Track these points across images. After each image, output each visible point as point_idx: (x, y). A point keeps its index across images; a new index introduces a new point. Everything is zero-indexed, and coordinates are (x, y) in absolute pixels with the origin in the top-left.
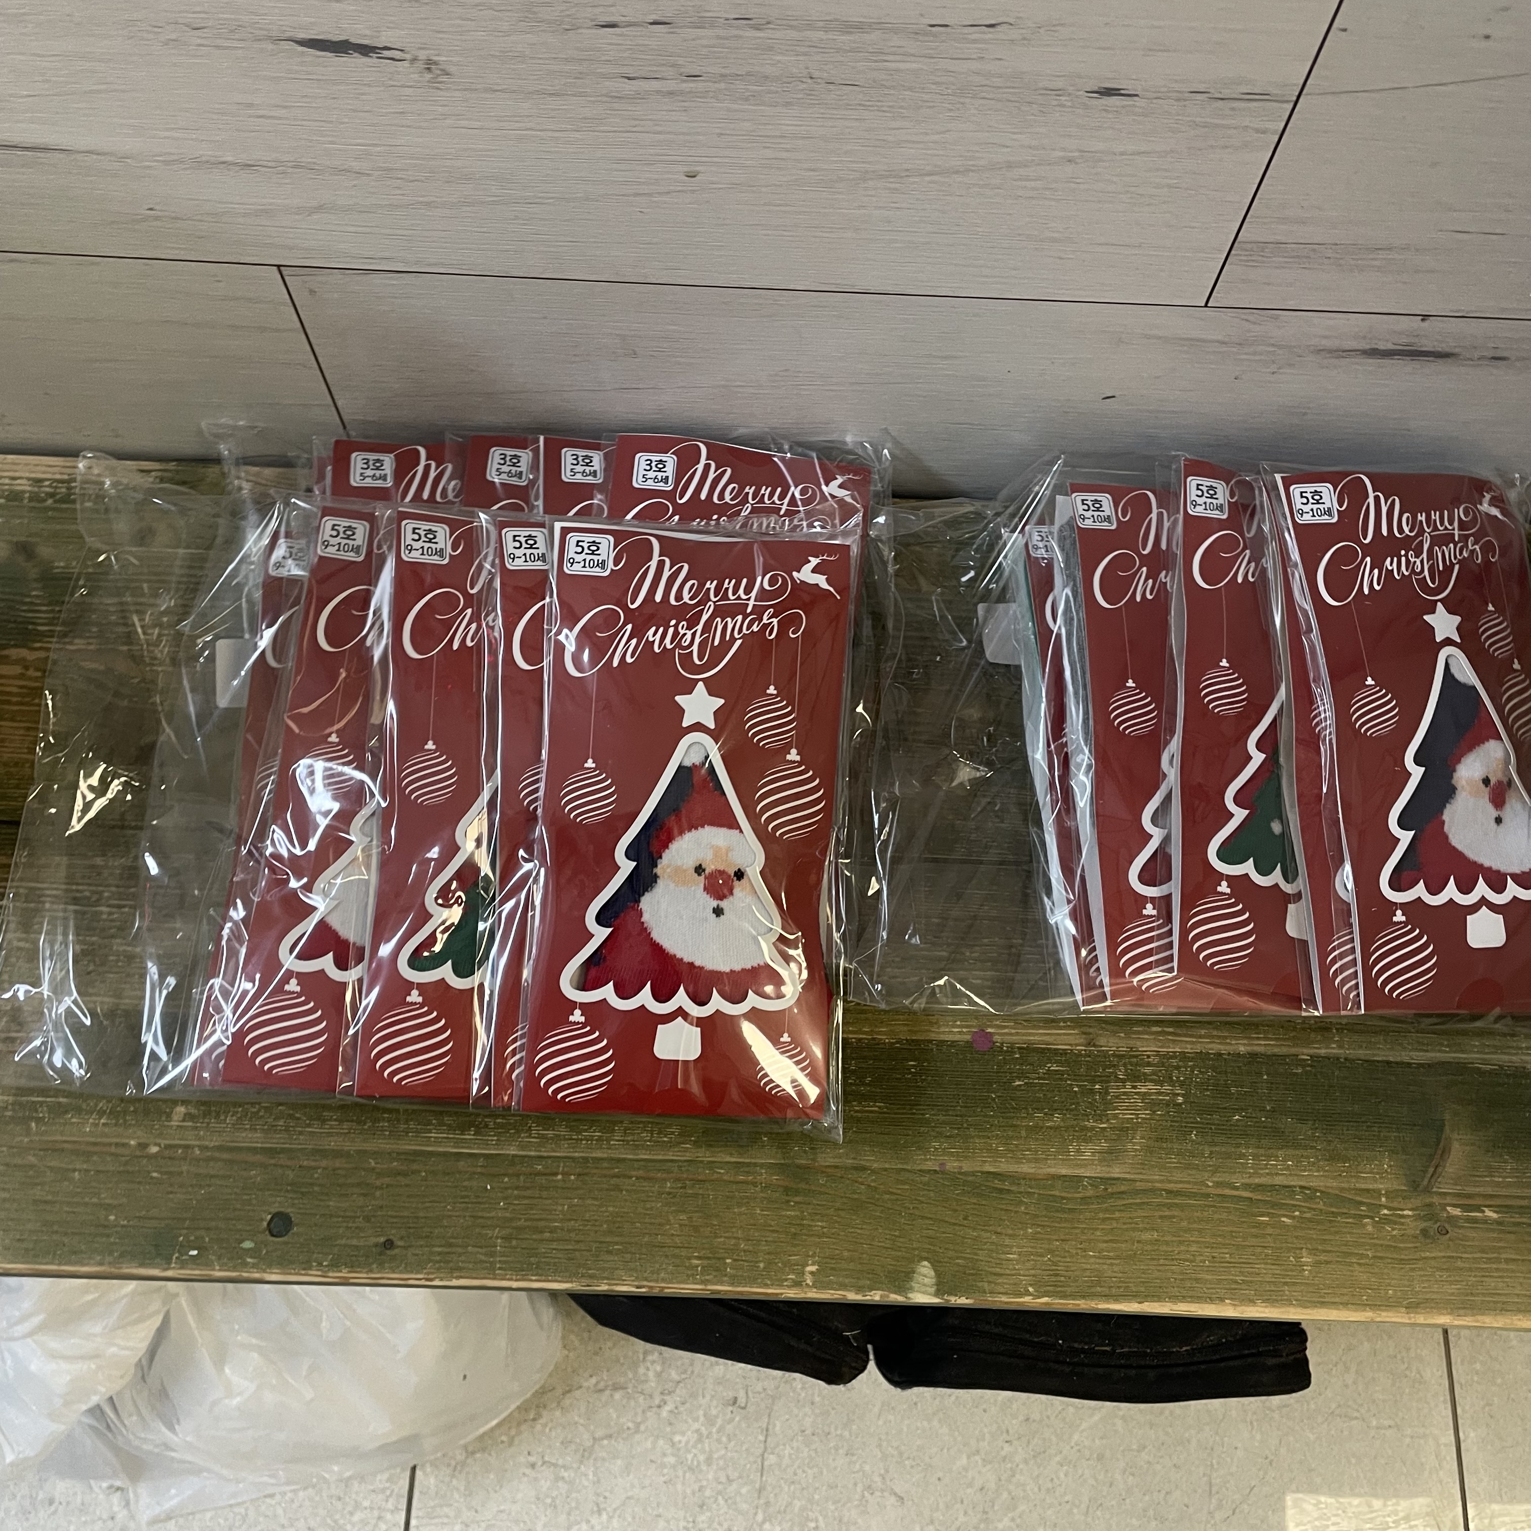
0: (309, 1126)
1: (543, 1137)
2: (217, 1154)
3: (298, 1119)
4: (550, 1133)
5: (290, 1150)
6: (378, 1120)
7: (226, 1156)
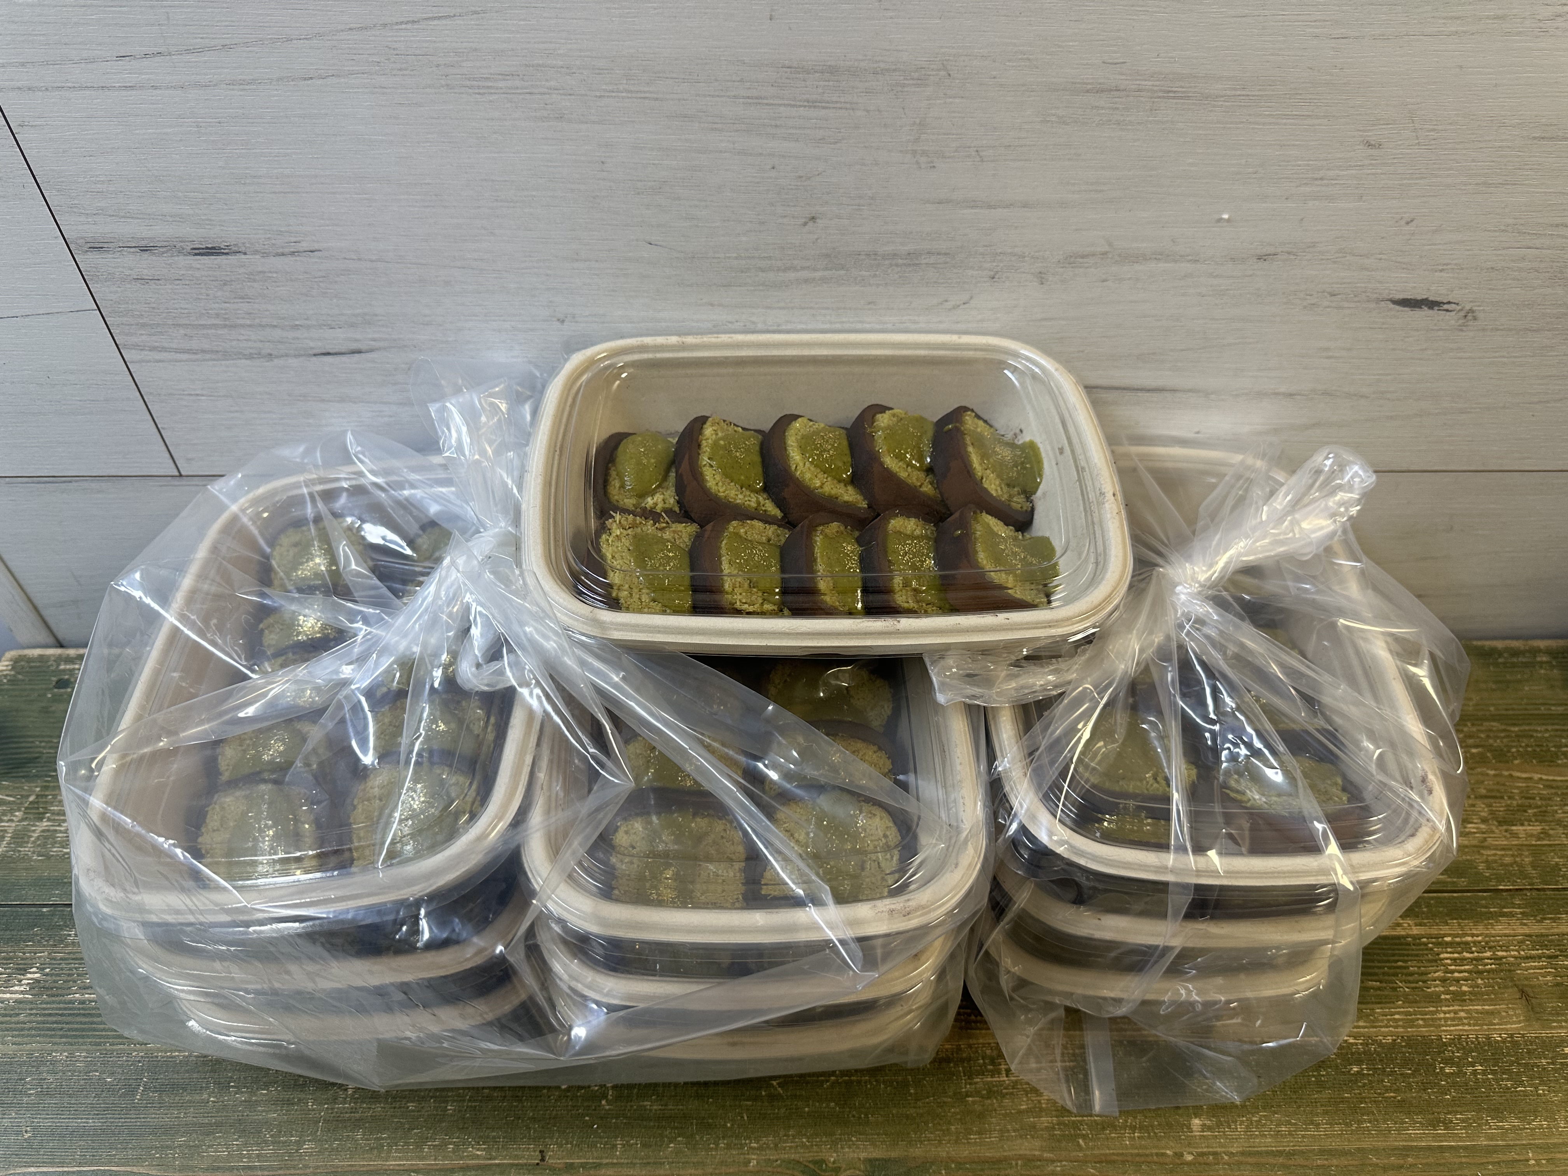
0: (1306, 1130)
1: (1502, 1128)
2: (1242, 1159)
3: (1295, 1124)
4: (1506, 1125)
5: (1302, 1152)
6: (1359, 1122)
7: (1250, 1160)
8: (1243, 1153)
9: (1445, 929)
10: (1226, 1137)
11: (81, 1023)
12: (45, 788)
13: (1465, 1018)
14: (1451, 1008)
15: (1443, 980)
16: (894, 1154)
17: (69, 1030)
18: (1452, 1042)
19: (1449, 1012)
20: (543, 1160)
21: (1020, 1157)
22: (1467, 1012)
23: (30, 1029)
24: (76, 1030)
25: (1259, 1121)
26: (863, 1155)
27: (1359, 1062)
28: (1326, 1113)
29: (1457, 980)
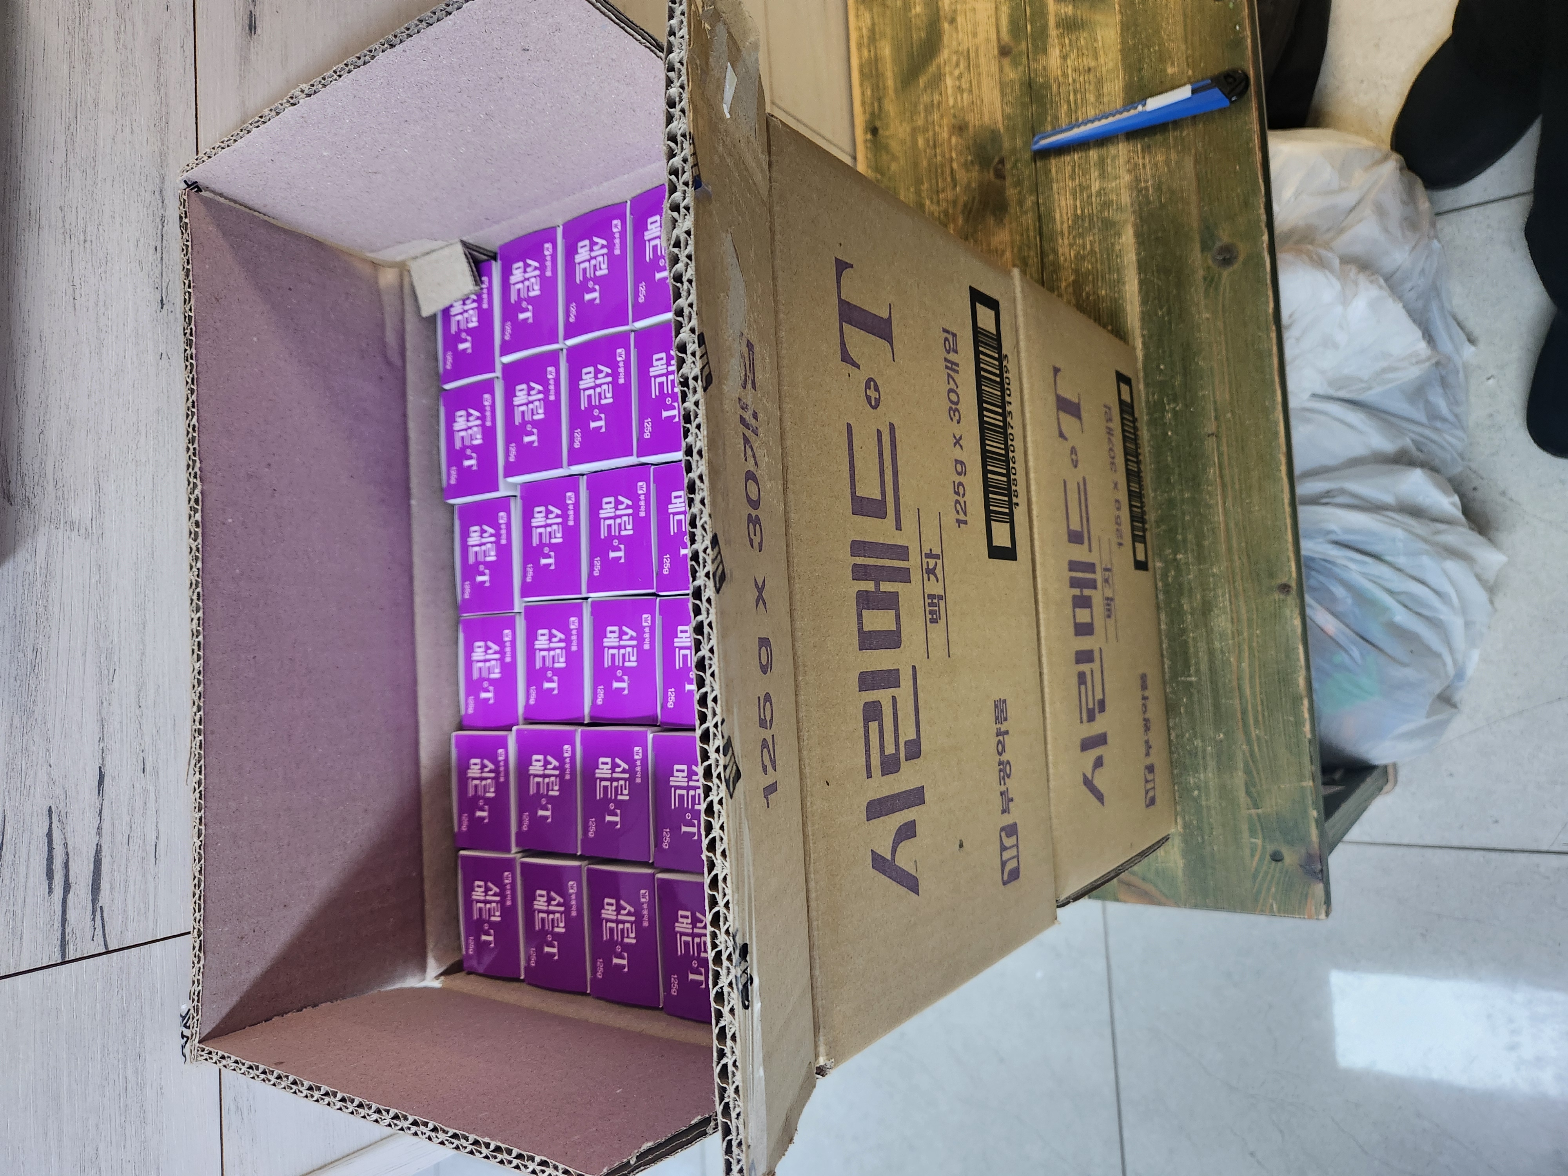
8: (1186, 42)
10: (1177, 53)
16: (1197, 238)
20: (1213, 434)
21: (1195, 167)
26: (1199, 256)
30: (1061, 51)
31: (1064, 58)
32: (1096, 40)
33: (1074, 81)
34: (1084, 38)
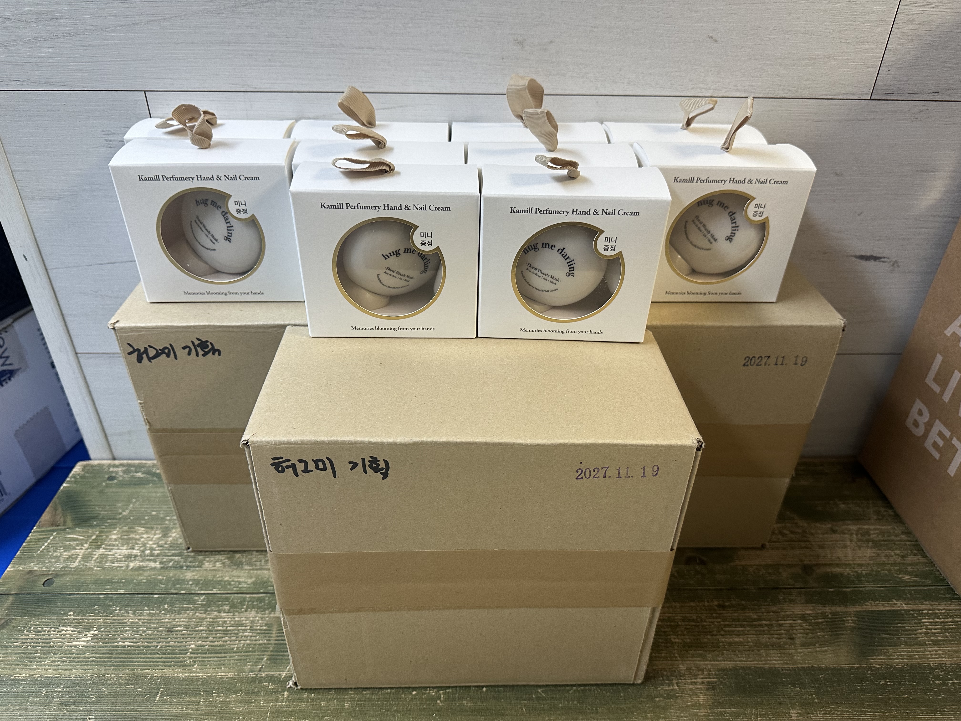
9: (923, 607)
11: (123, 658)
12: (101, 532)
13: (943, 654)
14: (933, 649)
15: (926, 634)
17: (116, 662)
18: (937, 667)
19: (933, 651)
22: (943, 651)
23: (93, 661)
24: (120, 662)
25: (831, 711)
27: (884, 679)
28: (869, 706)
29: (934, 633)
30: (809, 615)
31: (803, 617)
32: (821, 645)
33: (781, 625)
34: (823, 636)
